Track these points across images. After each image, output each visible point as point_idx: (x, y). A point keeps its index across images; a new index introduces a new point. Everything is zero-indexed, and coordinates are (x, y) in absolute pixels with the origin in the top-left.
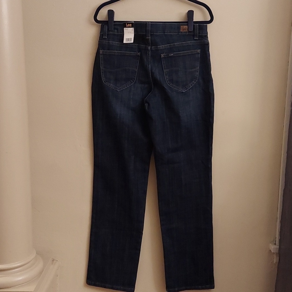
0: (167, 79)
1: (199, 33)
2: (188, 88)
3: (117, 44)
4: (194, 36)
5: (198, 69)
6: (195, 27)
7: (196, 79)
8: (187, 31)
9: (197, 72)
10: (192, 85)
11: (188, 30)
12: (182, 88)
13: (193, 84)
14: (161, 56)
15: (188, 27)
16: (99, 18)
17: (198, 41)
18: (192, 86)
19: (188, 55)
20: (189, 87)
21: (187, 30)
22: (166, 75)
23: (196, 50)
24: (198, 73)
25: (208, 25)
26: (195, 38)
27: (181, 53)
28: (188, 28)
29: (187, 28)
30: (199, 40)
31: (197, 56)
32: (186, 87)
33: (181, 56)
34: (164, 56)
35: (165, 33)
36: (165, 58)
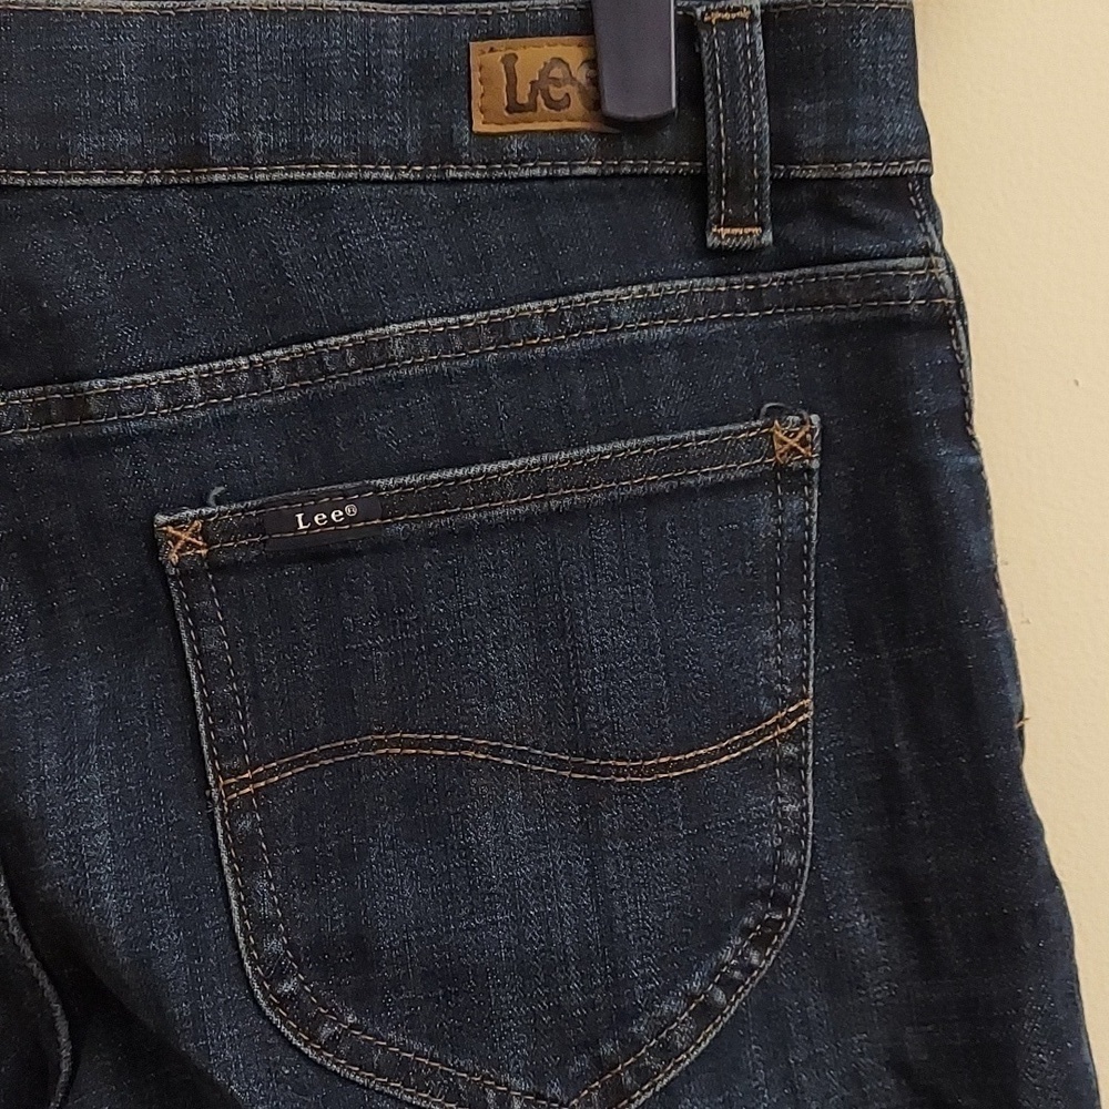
1: (784, 149)
2: (644, 1075)
4: (695, 192)
5: (796, 736)
6: (711, 46)
7: (782, 902)
8: (574, 118)
9: (784, 785)
10: (707, 1012)
11: (595, 104)
12: (539, 1076)
13: (730, 986)
14: (154, 544)
15: (593, 63)
17: (771, 280)
18: (711, 1032)
19: (616, 507)
20: (667, 1052)
21: (577, 106)
23: (742, 430)
24: (800, 804)
26: (720, 236)
27: (487, 490)
28: (595, 81)
29: (581, 75)
30: (786, 255)
31: (764, 522)
32: (602, 1066)
33: (490, 529)
34: (203, 534)
36: (235, 567)
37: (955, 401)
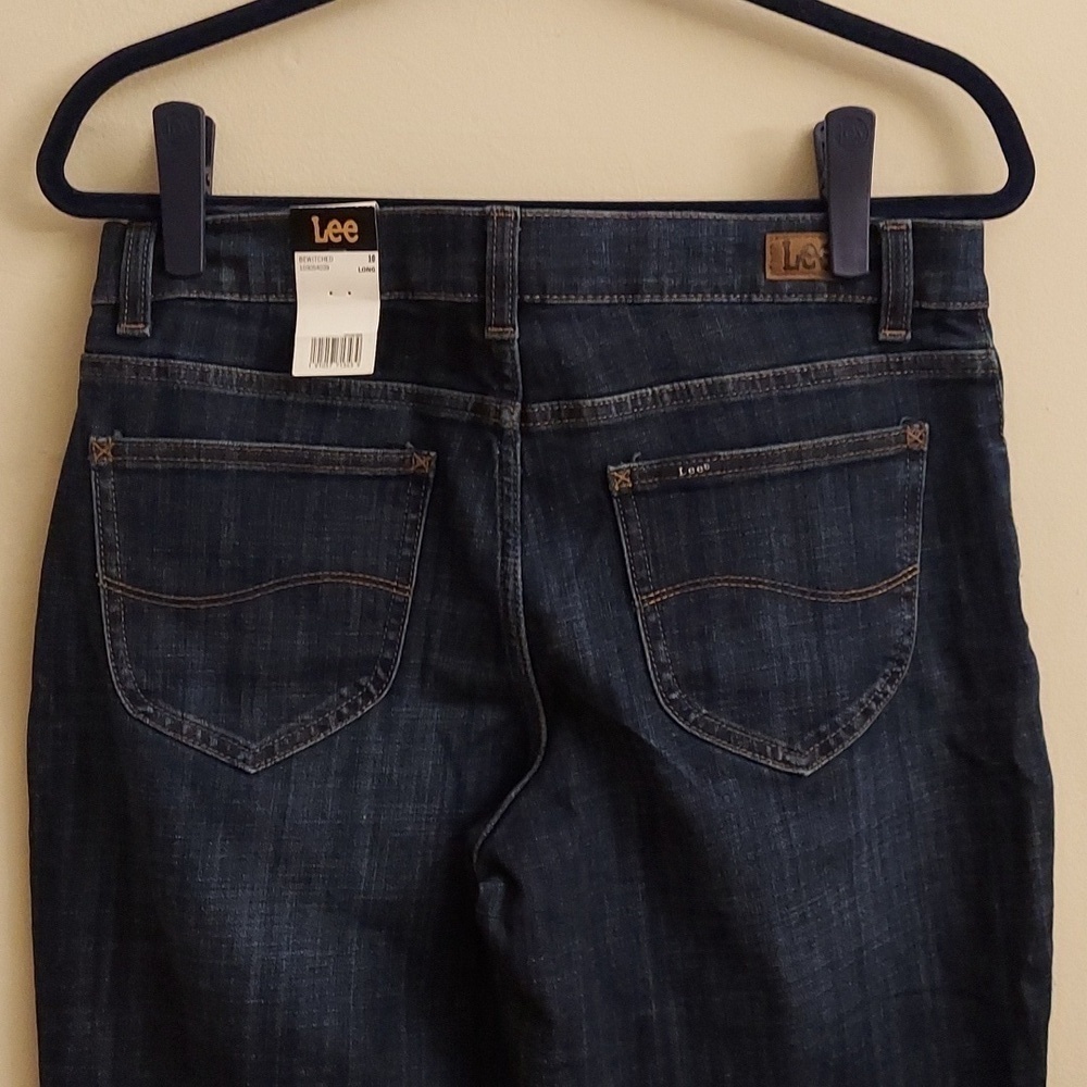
0: (662, 668)
1: (920, 293)
2: (839, 741)
3: (240, 382)
4: (874, 314)
5: (911, 582)
6: (888, 243)
7: (901, 663)
8: (816, 274)
9: (905, 606)
10: (867, 713)
11: (828, 266)
12: (790, 740)
13: (878, 701)
14: (605, 480)
15: (827, 247)
16: (80, 173)
17: (908, 356)
18: (869, 723)
19: (835, 469)
20: (850, 730)
21: (818, 267)
22: (653, 639)
23: (895, 430)
24: (911, 615)
25: (987, 224)
26: (886, 334)
27: (772, 459)
28: (829, 256)
29: (821, 253)
30: (916, 345)
31: (901, 476)
32: (820, 736)
33: (773, 478)
34: (631, 476)
35: (636, 290)
36: (645, 493)
37: (997, 420)
